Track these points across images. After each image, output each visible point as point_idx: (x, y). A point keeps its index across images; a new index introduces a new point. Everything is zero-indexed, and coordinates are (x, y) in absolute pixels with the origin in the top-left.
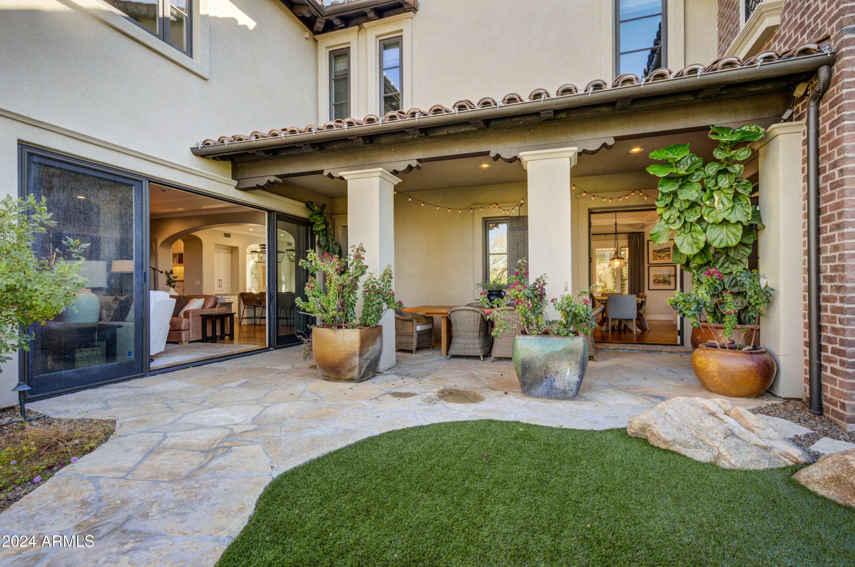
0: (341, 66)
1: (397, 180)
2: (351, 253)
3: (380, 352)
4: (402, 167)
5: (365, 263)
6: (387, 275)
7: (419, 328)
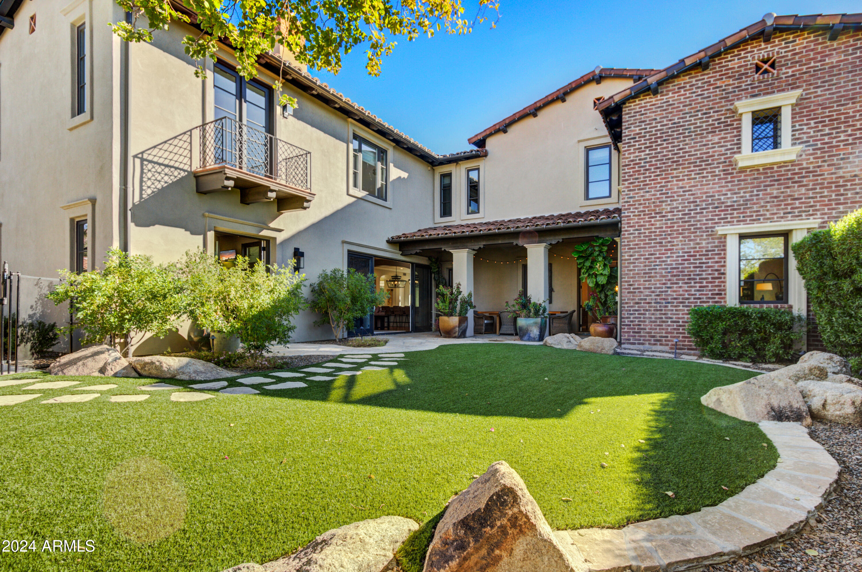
0: (447, 181)
1: (475, 252)
2: (455, 285)
3: (467, 327)
4: (477, 248)
5: (461, 290)
6: (470, 295)
7: (486, 322)
